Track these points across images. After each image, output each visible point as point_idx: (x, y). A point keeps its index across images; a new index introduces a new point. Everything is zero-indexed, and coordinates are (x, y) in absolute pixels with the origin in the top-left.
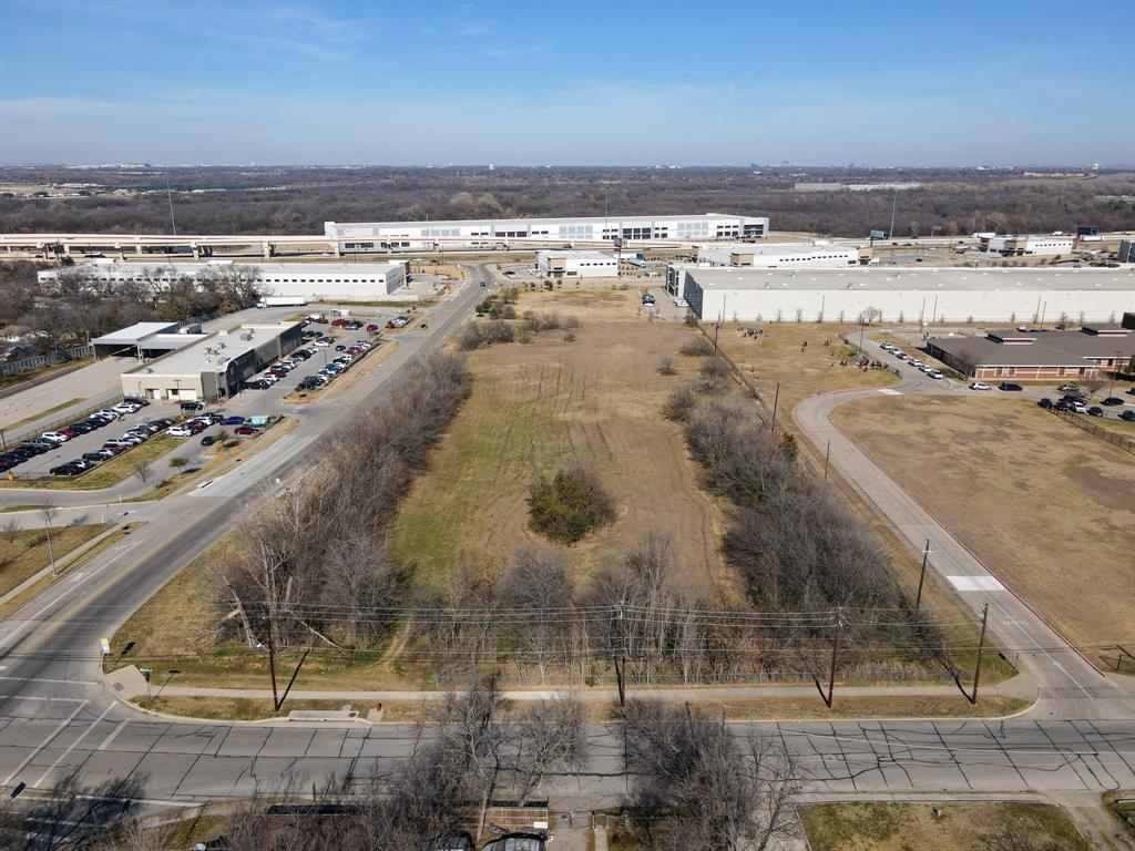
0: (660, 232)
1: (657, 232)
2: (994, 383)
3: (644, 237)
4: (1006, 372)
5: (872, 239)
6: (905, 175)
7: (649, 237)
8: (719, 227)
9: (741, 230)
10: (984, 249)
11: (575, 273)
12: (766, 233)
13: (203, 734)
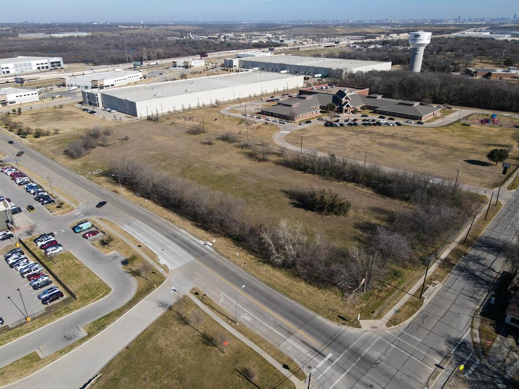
0: (5, 70)
1: (3, 70)
2: (303, 121)
8: (38, 64)
9: (49, 65)
10: (175, 66)
11: (14, 102)
12: (63, 65)
13: (426, 317)
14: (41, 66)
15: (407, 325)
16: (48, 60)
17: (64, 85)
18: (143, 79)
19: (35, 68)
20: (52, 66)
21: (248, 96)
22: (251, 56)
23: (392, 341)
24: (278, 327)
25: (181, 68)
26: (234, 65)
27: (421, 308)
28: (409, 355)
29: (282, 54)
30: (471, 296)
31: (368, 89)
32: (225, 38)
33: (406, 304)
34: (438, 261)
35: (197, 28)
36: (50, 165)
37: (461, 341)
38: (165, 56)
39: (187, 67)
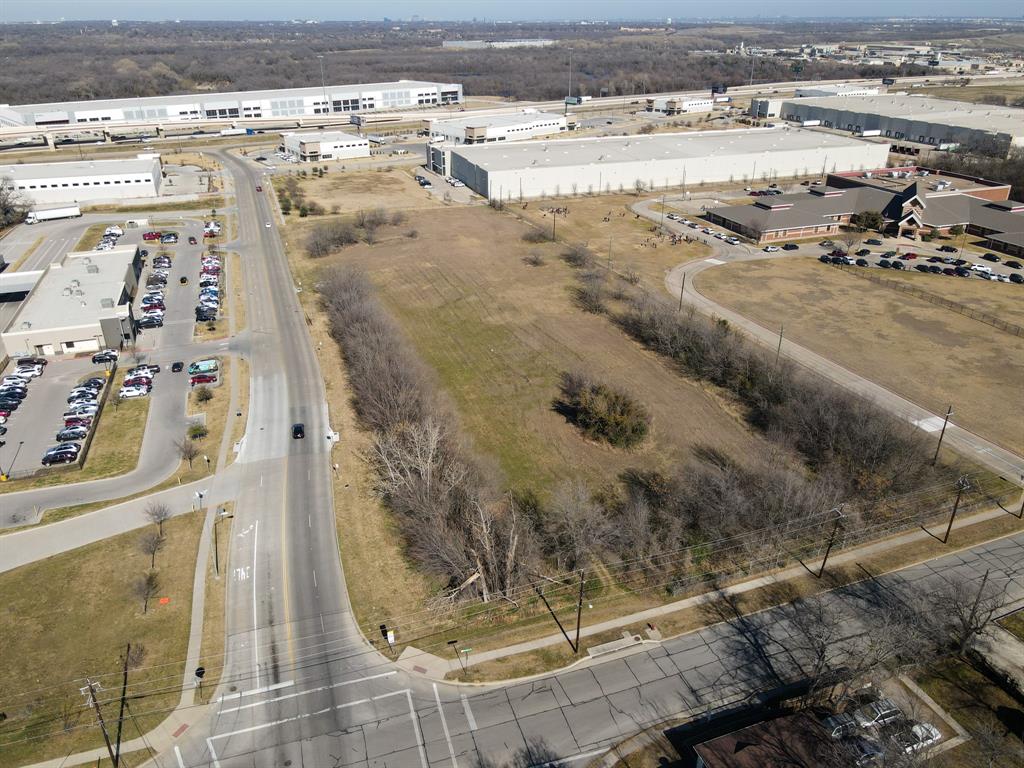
0: (367, 103)
1: (364, 103)
2: (778, 244)
3: (353, 108)
4: (781, 234)
5: (567, 103)
6: (530, 30)
7: (357, 108)
8: (420, 95)
9: (438, 97)
10: (649, 110)
11: (330, 156)
12: (461, 99)
13: (541, 690)
14: (425, 98)
15: (486, 690)
16: (439, 88)
17: (427, 134)
18: (567, 130)
19: (414, 101)
20: (443, 99)
21: (727, 179)
22: (827, 94)
23: (420, 707)
24: (266, 606)
25: (661, 114)
26: (770, 112)
27: (555, 671)
28: (420, 742)
29: (899, 94)
30: (695, 687)
31: (1010, 186)
32: (812, 54)
33: (535, 652)
34: (713, 595)
35: (770, 32)
36: (274, 261)
37: (556, 763)
38: (652, 88)
39: (670, 112)
